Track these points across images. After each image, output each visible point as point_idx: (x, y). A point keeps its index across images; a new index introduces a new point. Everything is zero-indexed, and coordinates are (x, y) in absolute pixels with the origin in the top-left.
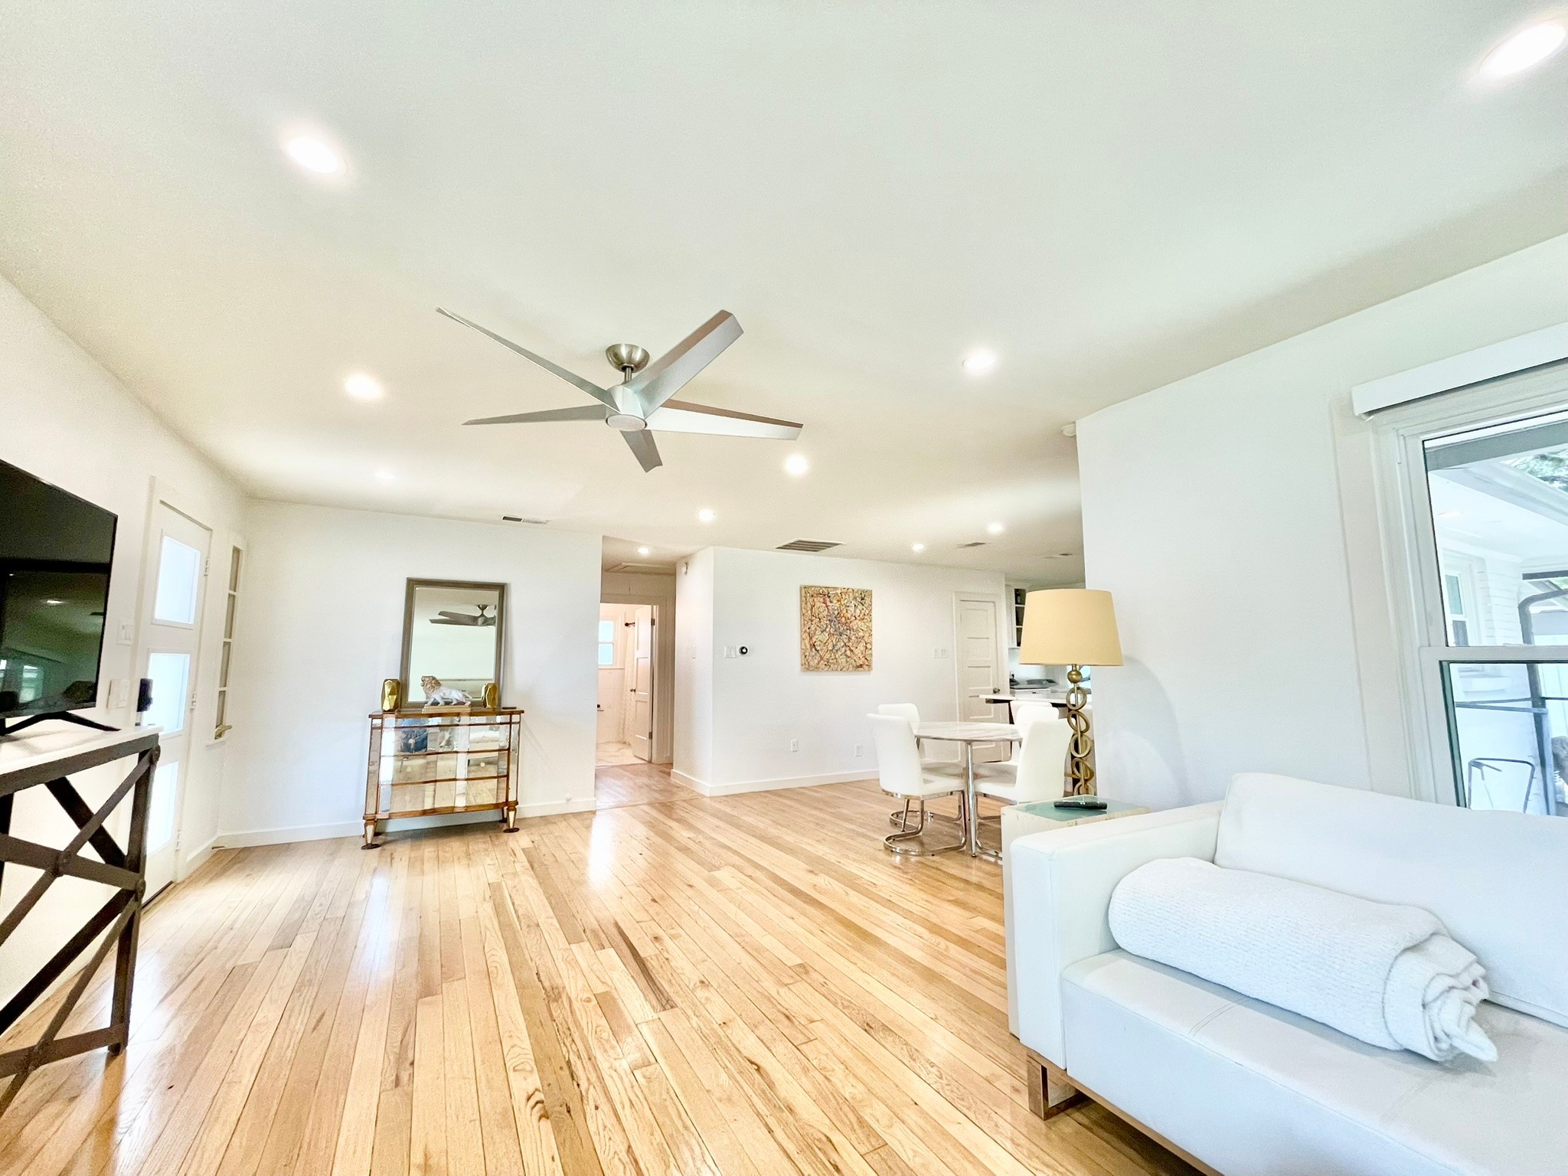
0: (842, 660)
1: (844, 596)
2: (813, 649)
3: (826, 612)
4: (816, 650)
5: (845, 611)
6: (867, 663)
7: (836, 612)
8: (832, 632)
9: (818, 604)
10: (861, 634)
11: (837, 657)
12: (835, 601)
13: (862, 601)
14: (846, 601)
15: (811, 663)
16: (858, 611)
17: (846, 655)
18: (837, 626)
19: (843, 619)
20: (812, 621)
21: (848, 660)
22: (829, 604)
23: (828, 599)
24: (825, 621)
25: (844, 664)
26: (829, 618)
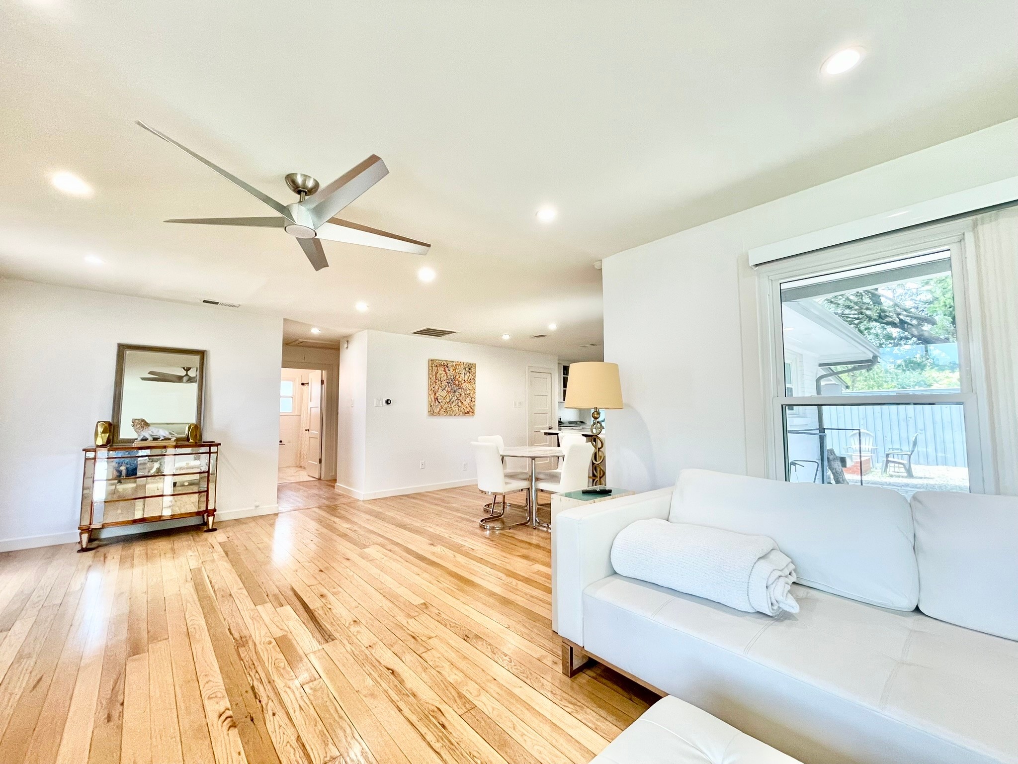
0: (456, 408)
1: (457, 367)
2: (436, 401)
3: (445, 377)
4: (438, 402)
5: (458, 377)
6: (472, 411)
7: (452, 377)
8: (449, 390)
9: (440, 372)
10: (468, 392)
11: (452, 407)
12: (452, 370)
13: (470, 371)
14: (459, 370)
15: (435, 411)
16: (466, 377)
17: (458, 406)
18: (453, 387)
19: (457, 382)
20: (436, 383)
21: (460, 408)
22: (447, 371)
23: (447, 369)
24: (444, 383)
25: (457, 411)
26: (447, 381)
